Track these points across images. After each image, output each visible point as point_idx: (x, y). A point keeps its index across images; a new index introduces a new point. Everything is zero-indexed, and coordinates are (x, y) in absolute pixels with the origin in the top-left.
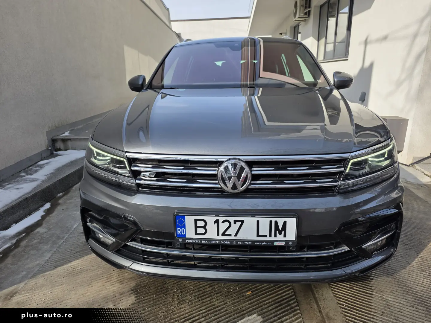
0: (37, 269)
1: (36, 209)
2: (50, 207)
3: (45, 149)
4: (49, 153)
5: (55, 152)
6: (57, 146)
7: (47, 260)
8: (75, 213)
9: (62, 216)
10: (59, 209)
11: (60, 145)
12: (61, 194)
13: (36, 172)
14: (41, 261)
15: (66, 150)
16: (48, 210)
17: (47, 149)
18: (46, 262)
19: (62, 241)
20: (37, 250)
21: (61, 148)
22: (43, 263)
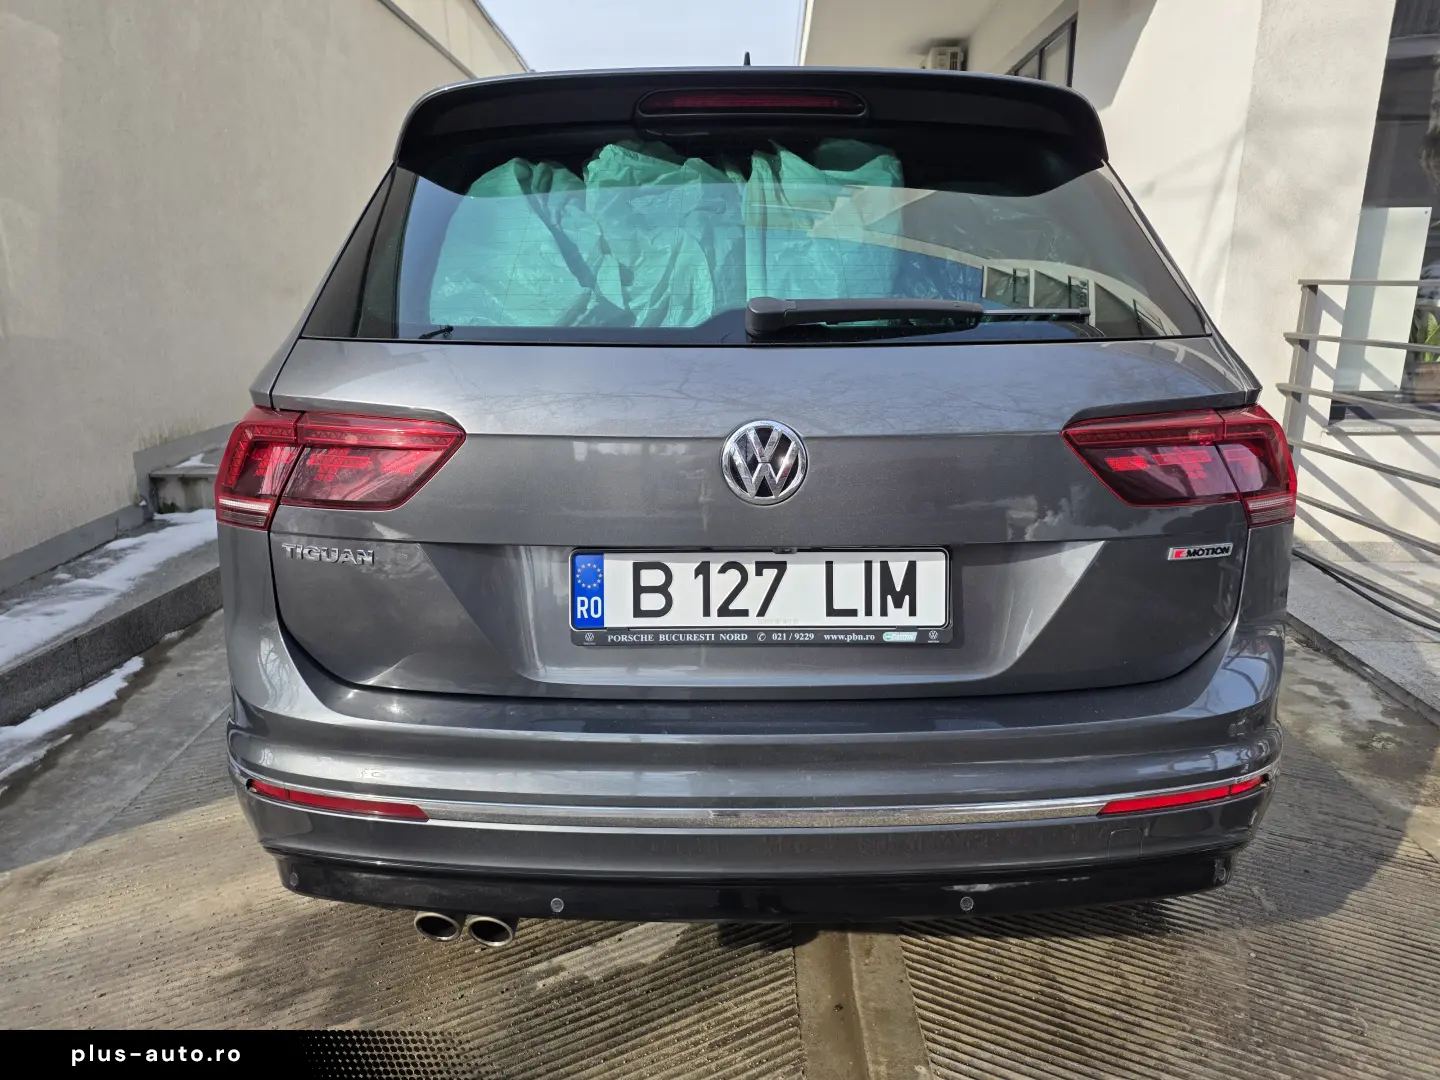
0: (107, 819)
1: (102, 674)
2: (142, 669)
3: (129, 503)
4: (139, 518)
5: (158, 516)
6: (165, 499)
7: (136, 798)
8: (214, 683)
9: (176, 692)
10: (167, 674)
11: (172, 493)
12: (174, 635)
13: (104, 570)
14: (118, 801)
15: (191, 509)
16: (136, 675)
17: (136, 505)
18: (130, 804)
19: (178, 753)
20: (107, 775)
21: (178, 504)
22: (124, 804)
